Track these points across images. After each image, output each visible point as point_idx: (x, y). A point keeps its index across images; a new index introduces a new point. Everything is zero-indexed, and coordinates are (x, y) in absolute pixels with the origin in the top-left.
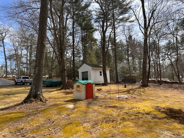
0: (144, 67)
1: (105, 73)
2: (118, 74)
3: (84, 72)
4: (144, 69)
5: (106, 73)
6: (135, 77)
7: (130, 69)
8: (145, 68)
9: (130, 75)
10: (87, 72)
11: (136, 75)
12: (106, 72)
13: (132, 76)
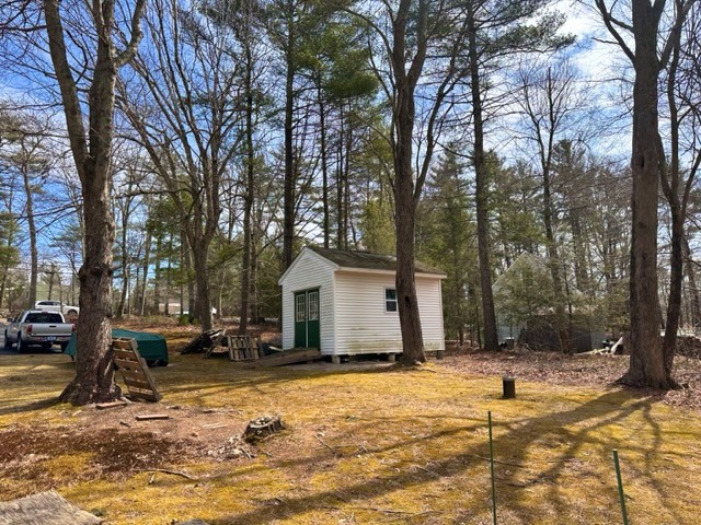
0: (639, 260)
1: (407, 299)
2: (497, 306)
3: (303, 292)
4: (638, 272)
5: (414, 297)
6: (587, 319)
7: (557, 280)
8: (644, 266)
9: (560, 310)
10: (317, 290)
11: (589, 309)
12: (412, 290)
13: (570, 316)
